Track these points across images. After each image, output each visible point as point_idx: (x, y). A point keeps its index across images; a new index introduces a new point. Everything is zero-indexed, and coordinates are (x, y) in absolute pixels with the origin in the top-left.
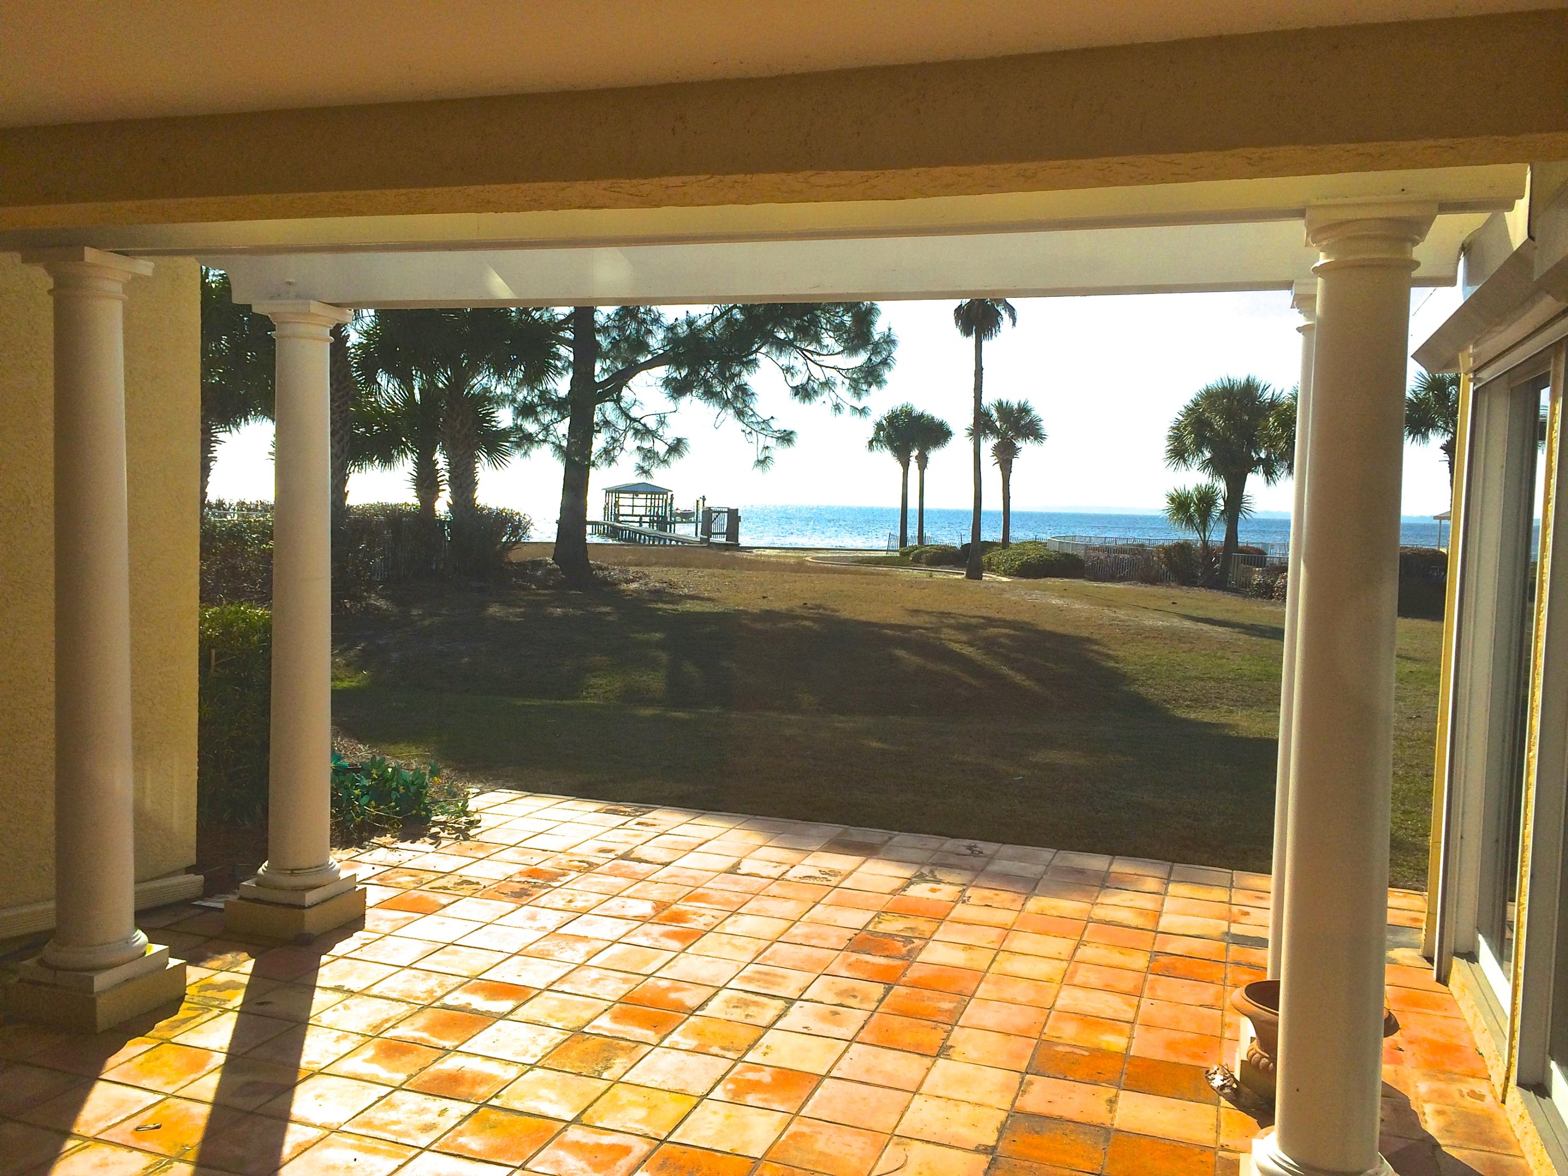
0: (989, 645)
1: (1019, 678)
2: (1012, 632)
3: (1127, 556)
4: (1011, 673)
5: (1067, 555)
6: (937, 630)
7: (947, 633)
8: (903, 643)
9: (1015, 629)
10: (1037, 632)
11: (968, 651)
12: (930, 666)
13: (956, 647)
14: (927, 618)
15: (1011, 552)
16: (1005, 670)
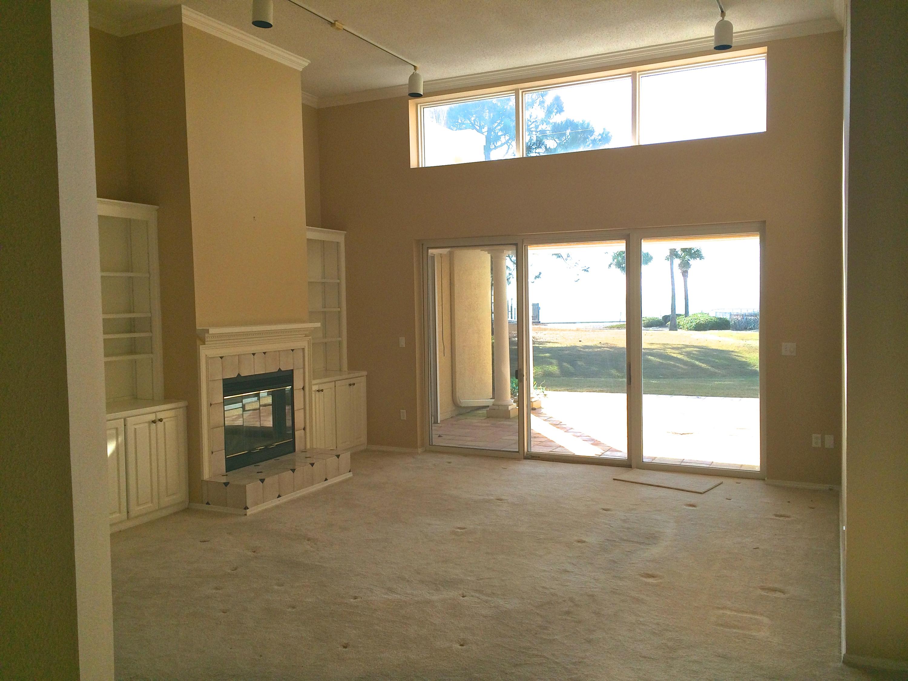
0: (688, 354)
1: (703, 365)
2: (698, 349)
3: (753, 318)
4: (701, 364)
5: (721, 318)
6: (664, 349)
7: (669, 351)
8: (652, 355)
9: (699, 348)
10: (709, 349)
11: (680, 356)
12: (664, 362)
13: (675, 355)
14: (658, 346)
15: (690, 318)
16: (697, 363)
